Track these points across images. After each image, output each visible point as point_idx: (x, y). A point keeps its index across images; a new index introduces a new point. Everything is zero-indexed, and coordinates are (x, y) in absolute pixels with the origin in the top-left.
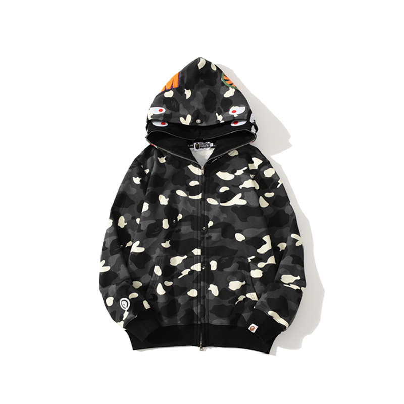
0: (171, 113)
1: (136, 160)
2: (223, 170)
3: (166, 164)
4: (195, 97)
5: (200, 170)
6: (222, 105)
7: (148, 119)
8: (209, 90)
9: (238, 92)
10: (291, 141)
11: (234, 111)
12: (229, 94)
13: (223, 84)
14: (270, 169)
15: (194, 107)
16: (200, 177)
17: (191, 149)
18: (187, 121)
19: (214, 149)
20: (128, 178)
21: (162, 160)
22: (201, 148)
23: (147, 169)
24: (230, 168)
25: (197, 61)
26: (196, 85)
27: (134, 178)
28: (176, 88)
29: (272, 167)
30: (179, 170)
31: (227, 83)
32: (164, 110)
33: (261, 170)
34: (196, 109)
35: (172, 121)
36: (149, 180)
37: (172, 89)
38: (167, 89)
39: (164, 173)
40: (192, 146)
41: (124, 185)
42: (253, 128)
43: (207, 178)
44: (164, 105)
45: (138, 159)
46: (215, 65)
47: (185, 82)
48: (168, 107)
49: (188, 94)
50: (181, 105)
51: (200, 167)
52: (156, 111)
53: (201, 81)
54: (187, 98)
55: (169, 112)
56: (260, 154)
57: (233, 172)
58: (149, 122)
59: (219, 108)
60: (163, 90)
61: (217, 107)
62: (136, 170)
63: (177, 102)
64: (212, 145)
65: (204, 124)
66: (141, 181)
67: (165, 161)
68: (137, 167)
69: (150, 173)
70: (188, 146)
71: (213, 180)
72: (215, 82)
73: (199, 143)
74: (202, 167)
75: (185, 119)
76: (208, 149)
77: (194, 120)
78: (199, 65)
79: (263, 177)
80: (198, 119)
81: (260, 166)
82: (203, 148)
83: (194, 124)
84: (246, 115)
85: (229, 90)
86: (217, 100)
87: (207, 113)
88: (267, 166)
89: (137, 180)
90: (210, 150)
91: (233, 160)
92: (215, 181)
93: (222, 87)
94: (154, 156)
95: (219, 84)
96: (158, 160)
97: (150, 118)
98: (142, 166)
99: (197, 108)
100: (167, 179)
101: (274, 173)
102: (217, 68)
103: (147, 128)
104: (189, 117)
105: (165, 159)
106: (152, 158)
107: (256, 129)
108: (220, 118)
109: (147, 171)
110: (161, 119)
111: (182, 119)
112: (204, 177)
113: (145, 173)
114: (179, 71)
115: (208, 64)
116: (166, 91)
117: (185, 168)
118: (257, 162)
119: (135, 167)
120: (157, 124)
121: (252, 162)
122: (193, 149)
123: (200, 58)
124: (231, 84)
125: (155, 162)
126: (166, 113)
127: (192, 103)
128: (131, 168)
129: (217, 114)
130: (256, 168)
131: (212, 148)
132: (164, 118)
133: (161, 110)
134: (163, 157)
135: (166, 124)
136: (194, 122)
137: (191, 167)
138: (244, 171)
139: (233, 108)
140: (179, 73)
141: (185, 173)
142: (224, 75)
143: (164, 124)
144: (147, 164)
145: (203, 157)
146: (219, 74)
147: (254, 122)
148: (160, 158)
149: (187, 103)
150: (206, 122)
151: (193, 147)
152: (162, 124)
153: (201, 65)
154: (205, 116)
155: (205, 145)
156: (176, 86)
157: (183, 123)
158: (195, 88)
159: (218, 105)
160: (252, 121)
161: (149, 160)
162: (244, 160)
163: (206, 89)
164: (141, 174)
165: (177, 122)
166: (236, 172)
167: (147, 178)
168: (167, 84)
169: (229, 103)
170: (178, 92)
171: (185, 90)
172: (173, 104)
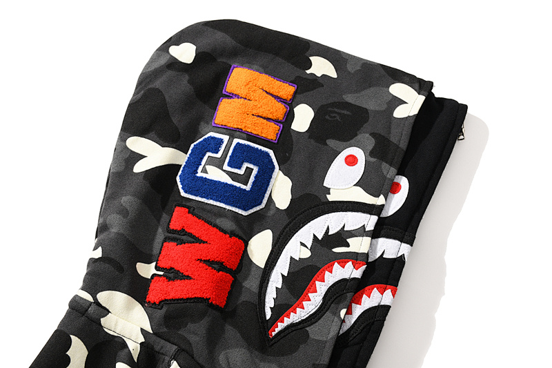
0: (373, 135)
28: (297, 92)
32: (355, 151)
37: (290, 104)
44: (331, 143)
63: (334, 105)
75: (402, 102)
126: (370, 148)
170: (308, 91)
171: (308, 72)
172: (335, 117)
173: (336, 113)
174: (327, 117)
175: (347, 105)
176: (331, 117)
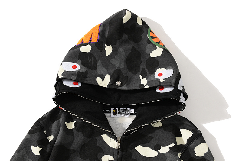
0: (87, 72)
1: (38, 122)
2: (144, 144)
3: (75, 132)
4: (117, 54)
5: (116, 143)
6: (147, 65)
7: (58, 76)
8: (133, 47)
9: (166, 52)
10: (229, 110)
11: (160, 75)
12: (156, 53)
13: (149, 42)
14: (202, 144)
15: (114, 66)
16: (116, 152)
17: (107, 115)
18: (104, 82)
19: (135, 117)
20: (25, 146)
21: (71, 126)
22: (119, 114)
23: (50, 135)
24: (154, 142)
25: (122, 13)
26: (118, 41)
27: (32, 147)
28: (95, 43)
29: (205, 142)
30: (90, 139)
31: (154, 41)
32: (78, 67)
33: (191, 146)
34: (116, 69)
35: (87, 81)
36: (51, 150)
37: (90, 43)
38: (84, 42)
39: (71, 143)
40: (109, 111)
41: (19, 155)
42: (182, 96)
43: (124, 153)
44: (80, 60)
45: (41, 122)
46: (141, 19)
47: (106, 36)
48: (83, 64)
49: (109, 50)
50: (99, 63)
51: (116, 139)
52: (69, 67)
53: (125, 36)
54: (107, 54)
55: (84, 70)
56: (190, 124)
57: (157, 148)
58: (59, 81)
59: (143, 69)
60: (80, 43)
61: (141, 67)
62: (36, 137)
63: (95, 58)
64: (132, 111)
65: (125, 88)
66: (40, 152)
67: (73, 127)
68: (38, 133)
69: (54, 140)
70: (104, 111)
71: (131, 155)
72: (141, 39)
73: (117, 108)
74: (119, 139)
75: (103, 80)
76: (128, 116)
77: (113, 82)
78: (123, 18)
79: (192, 156)
80: (119, 80)
81: (190, 141)
82: (121, 114)
83: (113, 87)
84: (174, 80)
85: (156, 49)
86: (142, 59)
87: (130, 74)
88: (198, 141)
89: (36, 150)
90: (129, 117)
91: (157, 132)
92: (133, 157)
93: (148, 45)
94: (61, 120)
95: (144, 41)
96: (65, 126)
97: (60, 77)
98: (45, 132)
99: (118, 67)
100: (74, 151)
101: (207, 151)
102: (144, 22)
103: (56, 86)
104: (108, 78)
105: (75, 125)
106: (59, 122)
107: (186, 97)
108: (144, 81)
109: (51, 138)
110: (74, 78)
111: (99, 80)
112: (120, 151)
113: (47, 140)
114: (100, 23)
115: (134, 17)
116: (83, 44)
117: (98, 138)
118: (186, 134)
119: (36, 132)
120: (69, 84)
121: (180, 135)
122: (109, 114)
123: (125, 10)
124: (159, 43)
125: (61, 129)
126: (81, 71)
127: (112, 61)
128: (30, 133)
129: (141, 76)
130: (185, 143)
131: (132, 114)
132: (78, 77)
133: (74, 67)
134: (73, 122)
135: (80, 85)
136: (112, 84)
137: (105, 137)
138: (170, 148)
139: (159, 71)
140: (100, 25)
141: (98, 145)
142: (151, 31)
143: (77, 84)
144: (51, 129)
145: (121, 124)
146: (144, 30)
147: (184, 89)
148: (69, 122)
149: (107, 61)
150: (127, 85)
151: (110, 113)
152: (74, 84)
153: (126, 19)
154: (127, 77)
155: (124, 111)
156: (95, 40)
157: (100, 85)
158: (118, 43)
159: (143, 66)
160: (180, 88)
161: (54, 125)
162: (170, 134)
163: (130, 46)
164: (43, 143)
165: (92, 83)
166: (160, 148)
167: (49, 147)
168: (85, 36)
169: (155, 64)
170: (97, 47)
171: (106, 45)
172: (90, 60)
173: (91, 60)
174: (89, 57)
175: (96, 63)
176: (89, 59)
